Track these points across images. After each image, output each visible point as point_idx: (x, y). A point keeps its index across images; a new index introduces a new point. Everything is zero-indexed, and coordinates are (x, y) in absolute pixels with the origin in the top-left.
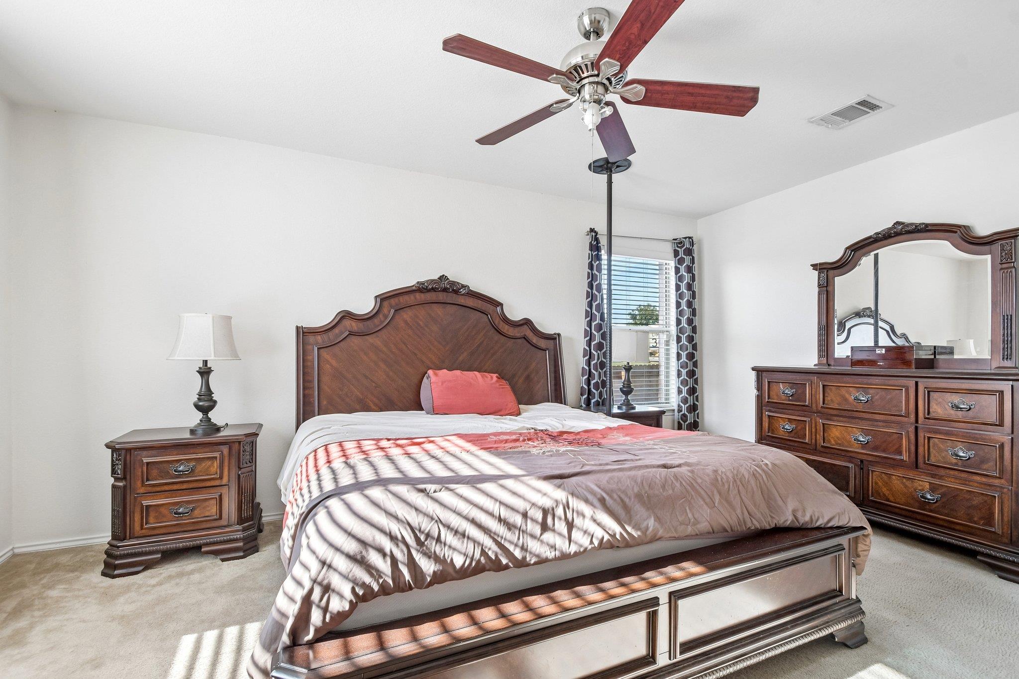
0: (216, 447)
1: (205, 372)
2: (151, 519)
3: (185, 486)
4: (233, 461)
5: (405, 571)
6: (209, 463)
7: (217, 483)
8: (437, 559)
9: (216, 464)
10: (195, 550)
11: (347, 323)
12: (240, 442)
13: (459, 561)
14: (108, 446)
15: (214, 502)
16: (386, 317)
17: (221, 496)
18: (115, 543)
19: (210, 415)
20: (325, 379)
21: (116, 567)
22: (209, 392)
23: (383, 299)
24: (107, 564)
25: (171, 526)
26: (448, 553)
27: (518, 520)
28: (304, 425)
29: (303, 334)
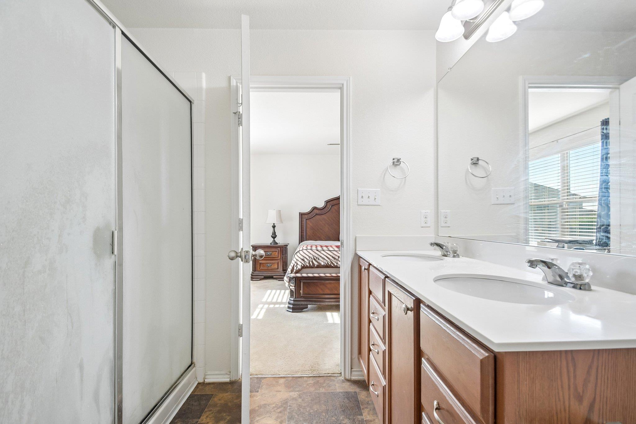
0: (277, 248)
1: (274, 227)
2: (261, 267)
3: (269, 258)
4: (281, 253)
5: (311, 263)
6: (275, 252)
7: (277, 258)
8: (318, 262)
9: (277, 253)
10: (271, 278)
11: (315, 211)
12: (283, 247)
13: (322, 264)
14: (252, 246)
15: (276, 264)
16: (328, 208)
17: (278, 262)
18: (253, 272)
19: (275, 239)
20: (308, 230)
21: (253, 278)
22: (275, 233)
23: (327, 202)
24: (251, 278)
25: (266, 269)
26: (320, 262)
27: (337, 258)
28: (301, 244)
29: (301, 215)
